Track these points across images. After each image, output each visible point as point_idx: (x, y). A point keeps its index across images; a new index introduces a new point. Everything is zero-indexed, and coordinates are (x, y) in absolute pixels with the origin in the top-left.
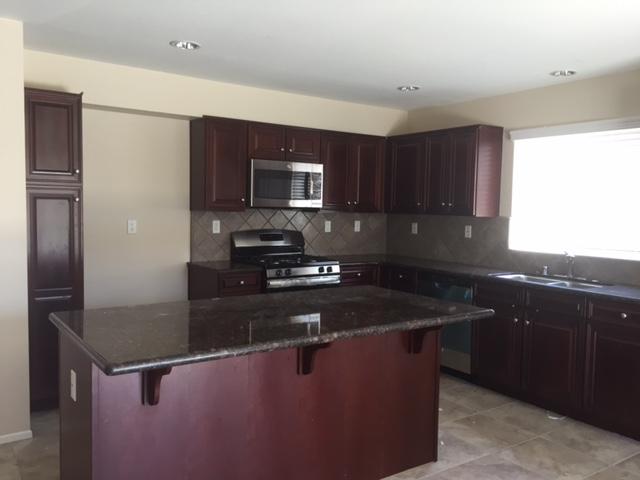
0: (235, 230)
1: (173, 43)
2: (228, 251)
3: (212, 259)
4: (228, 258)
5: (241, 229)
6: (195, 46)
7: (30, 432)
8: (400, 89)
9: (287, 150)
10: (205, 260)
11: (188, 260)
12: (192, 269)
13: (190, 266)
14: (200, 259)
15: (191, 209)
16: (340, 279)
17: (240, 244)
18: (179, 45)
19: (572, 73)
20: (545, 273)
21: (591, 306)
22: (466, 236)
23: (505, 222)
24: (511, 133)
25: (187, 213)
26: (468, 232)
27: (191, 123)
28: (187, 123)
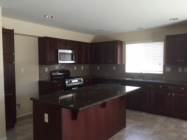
0: (51, 70)
1: (45, 16)
2: (50, 77)
3: (45, 79)
4: (50, 79)
5: (53, 70)
6: (52, 17)
7: (6, 137)
8: (98, 30)
9: (67, 47)
10: (44, 80)
11: (39, 80)
12: (40, 82)
13: (39, 82)
14: (42, 80)
15: (39, 65)
16: (83, 83)
17: (53, 74)
18: (47, 16)
19: (142, 28)
20: (136, 78)
21: (152, 85)
22: (114, 69)
23: (124, 65)
24: (125, 43)
25: (38, 66)
26: (114, 68)
27: (38, 38)
28: (37, 38)
